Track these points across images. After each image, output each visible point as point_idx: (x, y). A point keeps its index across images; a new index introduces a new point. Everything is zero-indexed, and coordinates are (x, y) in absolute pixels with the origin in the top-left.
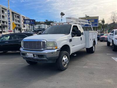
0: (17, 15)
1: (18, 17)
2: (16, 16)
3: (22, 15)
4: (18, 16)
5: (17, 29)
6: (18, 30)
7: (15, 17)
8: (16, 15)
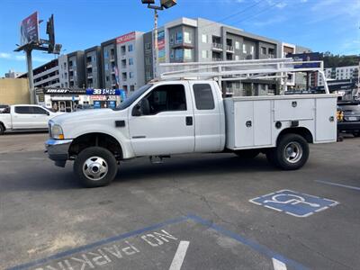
0: (268, 47)
1: (271, 51)
2: (264, 49)
3: (284, 44)
4: (272, 47)
5: (267, 87)
6: (269, 88)
7: (261, 50)
8: (264, 46)
